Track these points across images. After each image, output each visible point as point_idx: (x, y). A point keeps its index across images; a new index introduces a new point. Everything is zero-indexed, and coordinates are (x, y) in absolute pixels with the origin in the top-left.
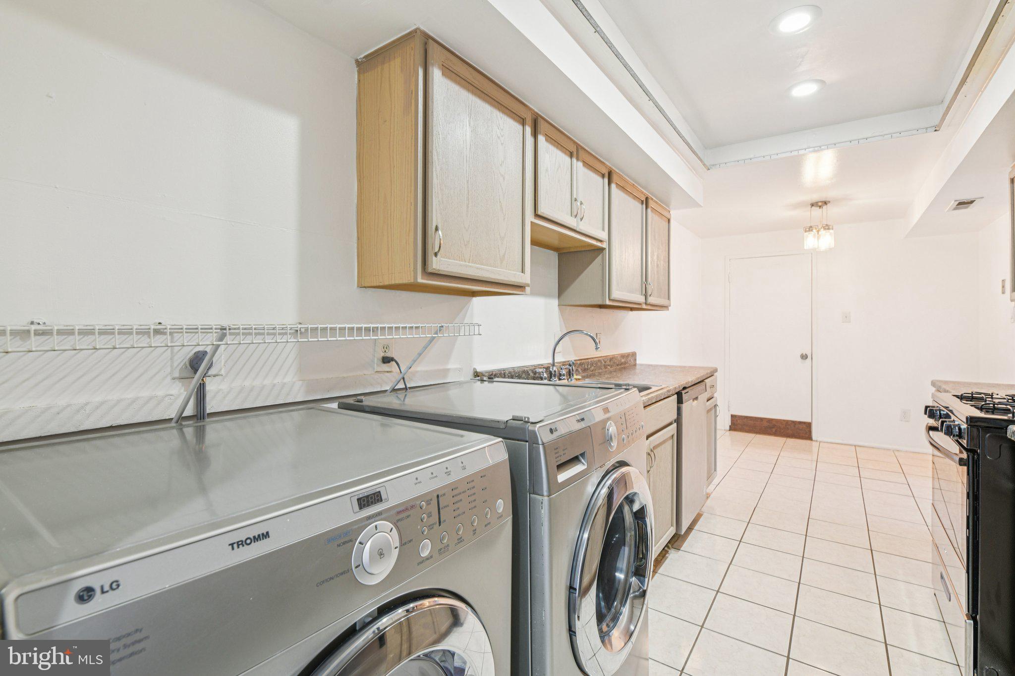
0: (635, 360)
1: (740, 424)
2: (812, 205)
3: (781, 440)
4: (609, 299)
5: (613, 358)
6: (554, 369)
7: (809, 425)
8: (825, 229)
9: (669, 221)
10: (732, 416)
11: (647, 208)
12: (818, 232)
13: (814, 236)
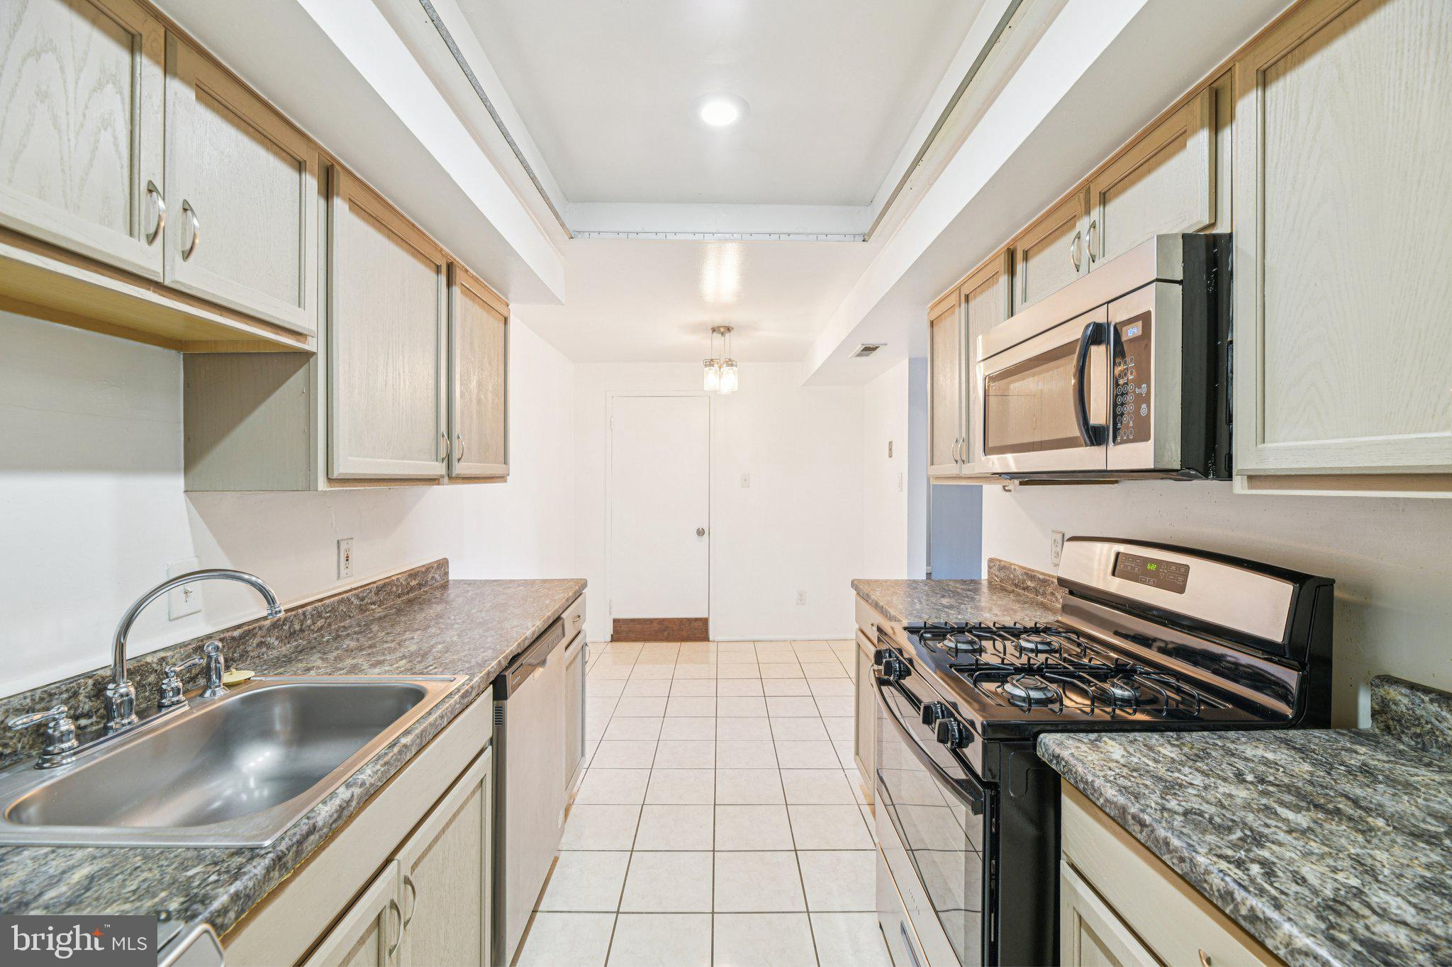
0: (446, 574)
1: (626, 631)
2: (714, 330)
3: (673, 647)
4: (330, 480)
5: (385, 585)
6: (123, 690)
7: (705, 621)
8: (728, 365)
9: (506, 320)
10: (615, 621)
11: (449, 284)
12: (720, 367)
13: (716, 372)
